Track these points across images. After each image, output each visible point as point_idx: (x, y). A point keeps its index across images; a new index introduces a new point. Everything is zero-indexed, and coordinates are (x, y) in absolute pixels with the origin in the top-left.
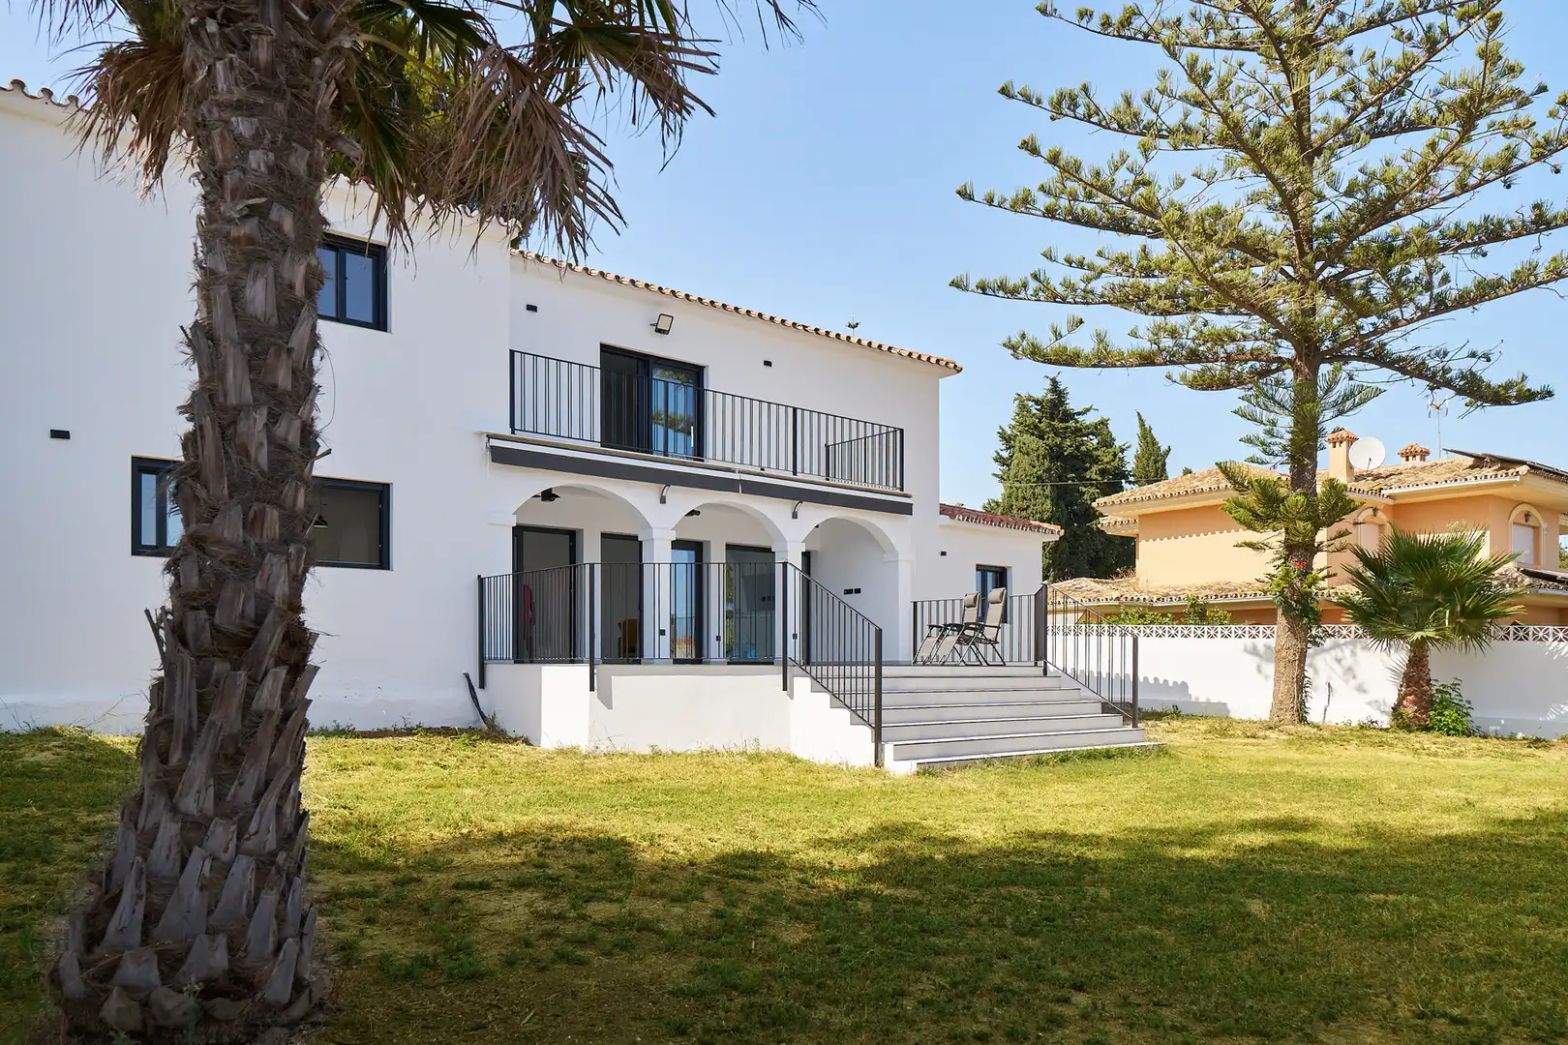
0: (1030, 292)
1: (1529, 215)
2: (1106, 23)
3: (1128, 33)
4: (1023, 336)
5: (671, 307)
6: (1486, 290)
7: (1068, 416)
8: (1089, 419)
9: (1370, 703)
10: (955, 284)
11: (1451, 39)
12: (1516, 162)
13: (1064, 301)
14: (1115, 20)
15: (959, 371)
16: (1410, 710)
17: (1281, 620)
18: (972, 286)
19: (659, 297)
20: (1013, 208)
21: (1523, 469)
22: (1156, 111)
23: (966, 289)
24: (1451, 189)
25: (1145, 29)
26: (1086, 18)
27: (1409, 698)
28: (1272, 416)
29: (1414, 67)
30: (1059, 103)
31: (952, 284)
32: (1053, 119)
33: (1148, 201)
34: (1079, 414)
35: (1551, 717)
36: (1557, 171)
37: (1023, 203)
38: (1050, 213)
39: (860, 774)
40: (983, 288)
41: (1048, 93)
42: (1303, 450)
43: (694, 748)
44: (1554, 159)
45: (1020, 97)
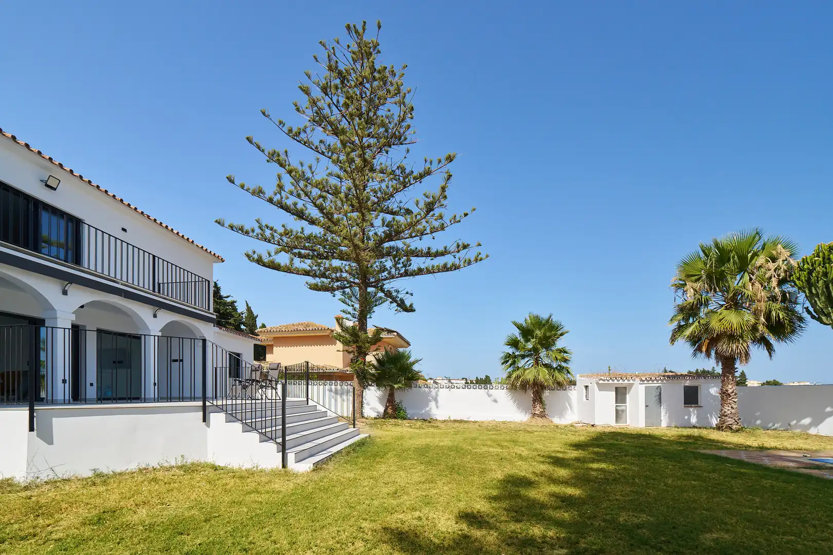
0: (255, 234)
1: (425, 251)
2: (290, 131)
3: (298, 139)
4: (254, 252)
5: (58, 173)
6: (420, 272)
7: (221, 297)
8: (229, 300)
9: (371, 409)
10: (218, 222)
11: (411, 184)
12: (425, 232)
13: (269, 242)
14: (295, 130)
15: (223, 261)
16: (390, 411)
17: (356, 380)
18: (226, 225)
19: (49, 164)
20: (253, 193)
21: (395, 334)
22: (313, 173)
23: (223, 225)
24: (408, 235)
25: (305, 139)
26: (282, 125)
27: (390, 407)
28: (352, 303)
29: (399, 190)
30: (273, 155)
31: (216, 221)
32: (268, 161)
33: (322, 204)
34: (225, 297)
35: (423, 411)
36: (434, 239)
37: (259, 192)
38: (270, 200)
39: (274, 473)
40: (232, 227)
41: (268, 149)
42: (363, 318)
43: (133, 467)
44: (434, 234)
45: (255, 145)
